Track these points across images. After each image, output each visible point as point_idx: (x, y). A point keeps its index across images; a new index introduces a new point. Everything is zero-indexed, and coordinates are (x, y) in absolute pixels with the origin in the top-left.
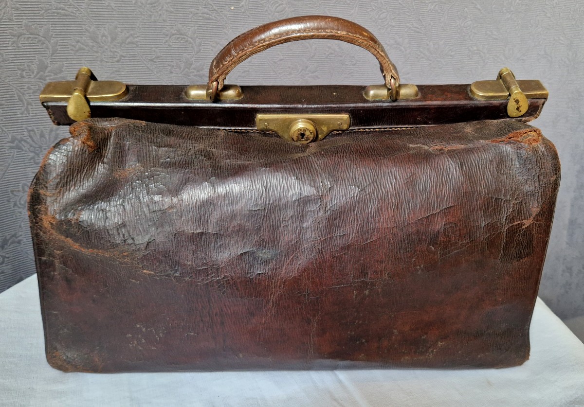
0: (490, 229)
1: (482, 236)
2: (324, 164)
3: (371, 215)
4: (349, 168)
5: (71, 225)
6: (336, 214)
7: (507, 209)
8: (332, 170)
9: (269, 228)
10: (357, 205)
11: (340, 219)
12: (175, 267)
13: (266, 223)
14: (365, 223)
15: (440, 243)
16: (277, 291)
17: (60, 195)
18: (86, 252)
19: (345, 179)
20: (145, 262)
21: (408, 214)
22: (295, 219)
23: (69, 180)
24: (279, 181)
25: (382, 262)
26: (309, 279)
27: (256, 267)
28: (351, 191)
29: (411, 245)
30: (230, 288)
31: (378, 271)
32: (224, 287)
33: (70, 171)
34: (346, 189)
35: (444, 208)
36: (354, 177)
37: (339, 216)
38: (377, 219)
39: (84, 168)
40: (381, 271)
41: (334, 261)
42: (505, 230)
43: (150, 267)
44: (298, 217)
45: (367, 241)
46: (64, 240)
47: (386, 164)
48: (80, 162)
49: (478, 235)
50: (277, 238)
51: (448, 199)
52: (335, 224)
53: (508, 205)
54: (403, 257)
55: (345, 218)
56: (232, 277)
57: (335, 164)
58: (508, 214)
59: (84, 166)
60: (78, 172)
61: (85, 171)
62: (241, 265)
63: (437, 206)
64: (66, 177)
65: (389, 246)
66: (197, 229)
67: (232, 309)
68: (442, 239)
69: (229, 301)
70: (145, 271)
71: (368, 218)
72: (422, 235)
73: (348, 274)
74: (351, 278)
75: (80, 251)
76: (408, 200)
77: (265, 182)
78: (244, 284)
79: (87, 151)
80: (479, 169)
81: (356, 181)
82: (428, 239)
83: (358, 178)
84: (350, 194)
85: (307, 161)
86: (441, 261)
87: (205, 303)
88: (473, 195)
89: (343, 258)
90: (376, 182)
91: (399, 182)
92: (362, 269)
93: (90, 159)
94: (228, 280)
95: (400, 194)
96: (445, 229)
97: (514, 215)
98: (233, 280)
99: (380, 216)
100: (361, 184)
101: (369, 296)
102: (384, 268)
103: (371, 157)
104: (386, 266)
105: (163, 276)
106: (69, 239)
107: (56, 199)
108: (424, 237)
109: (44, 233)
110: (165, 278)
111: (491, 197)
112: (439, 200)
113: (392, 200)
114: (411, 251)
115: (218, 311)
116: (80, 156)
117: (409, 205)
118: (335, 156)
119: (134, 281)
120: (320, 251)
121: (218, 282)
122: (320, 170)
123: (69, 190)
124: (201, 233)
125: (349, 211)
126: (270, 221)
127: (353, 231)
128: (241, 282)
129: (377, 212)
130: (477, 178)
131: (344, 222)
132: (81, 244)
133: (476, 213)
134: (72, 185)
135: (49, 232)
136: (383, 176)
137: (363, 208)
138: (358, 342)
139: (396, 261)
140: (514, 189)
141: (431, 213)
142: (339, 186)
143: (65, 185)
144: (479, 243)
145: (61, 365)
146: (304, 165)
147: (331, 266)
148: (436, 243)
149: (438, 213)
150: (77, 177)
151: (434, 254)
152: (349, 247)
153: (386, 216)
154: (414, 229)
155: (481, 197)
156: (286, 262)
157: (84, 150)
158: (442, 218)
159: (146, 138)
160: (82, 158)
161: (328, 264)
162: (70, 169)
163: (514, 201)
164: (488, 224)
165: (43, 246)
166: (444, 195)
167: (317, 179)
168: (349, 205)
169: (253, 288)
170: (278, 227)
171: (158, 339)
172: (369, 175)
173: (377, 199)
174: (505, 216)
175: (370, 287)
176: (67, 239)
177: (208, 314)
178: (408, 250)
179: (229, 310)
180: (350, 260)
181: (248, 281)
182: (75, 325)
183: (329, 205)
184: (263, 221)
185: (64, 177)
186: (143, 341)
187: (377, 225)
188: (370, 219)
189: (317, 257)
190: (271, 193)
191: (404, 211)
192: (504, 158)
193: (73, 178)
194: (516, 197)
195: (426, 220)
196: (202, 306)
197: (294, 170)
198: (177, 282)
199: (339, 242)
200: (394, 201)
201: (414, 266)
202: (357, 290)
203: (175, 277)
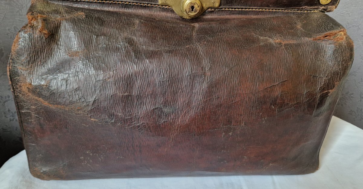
0: (309, 95)
1: (304, 99)
2: (206, 51)
3: (235, 85)
4: (222, 55)
5: (42, 89)
6: (214, 84)
7: (321, 83)
8: (211, 56)
9: (171, 93)
10: (227, 79)
11: (216, 88)
12: (111, 117)
13: (169, 89)
14: (231, 90)
15: (278, 104)
16: (175, 133)
17: (32, 69)
18: (53, 107)
19: (219, 62)
20: (92, 113)
21: (258, 85)
22: (188, 88)
23: (36, 58)
24: (178, 63)
25: (241, 115)
26: (195, 125)
27: (163, 118)
28: (223, 70)
29: (260, 105)
30: (146, 130)
31: (238, 121)
32: (142, 130)
33: (35, 52)
34: (220, 68)
35: (281, 81)
36: (225, 61)
37: (216, 86)
38: (239, 87)
39: (44, 49)
40: (240, 121)
41: (211, 115)
42: (318, 96)
43: (95, 116)
44: (190, 86)
45: (232, 102)
46: (37, 99)
47: (245, 53)
48: (41, 45)
49: (302, 99)
50: (176, 100)
51: (284, 76)
52: (213, 91)
53: (321, 80)
54: (254, 112)
55: (219, 87)
56: (147, 124)
57: (213, 51)
58: (321, 86)
59: (44, 48)
60: (41, 52)
61: (46, 51)
62: (153, 116)
63: (277, 80)
64: (33, 56)
65: (246, 106)
66: (125, 93)
67: (146, 144)
68: (279, 101)
69: (145, 138)
70: (92, 119)
71: (233, 87)
72: (267, 98)
73: (219, 123)
74: (222, 125)
75: (48, 107)
76: (258, 76)
77: (169, 63)
78: (155, 128)
79: (44, 37)
80: (303, 57)
81: (226, 63)
82: (270, 101)
83: (228, 62)
84: (222, 71)
85: (195, 49)
86: (278, 115)
87: (130, 139)
88: (299, 74)
89: (217, 113)
90: (239, 64)
91: (253, 64)
92: (228, 120)
93: (47, 43)
94: (145, 125)
95: (254, 72)
96: (281, 95)
97: (324, 86)
98: (148, 125)
99: (241, 85)
100: (229, 66)
101: (232, 136)
102: (242, 119)
103: (236, 47)
104: (244, 117)
105: (104, 122)
106: (41, 98)
107: (30, 72)
108: (268, 100)
109: (23, 95)
110: (104, 124)
111: (310, 75)
112: (278, 77)
113: (248, 76)
114: (260, 109)
115: (138, 144)
116: (40, 41)
117: (259, 79)
118: (213, 46)
119: (85, 125)
120: (203, 109)
121: (138, 127)
122: (204, 56)
123: (38, 65)
124: (128, 95)
125: (222, 83)
126: (172, 88)
127: (224, 95)
128: (152, 127)
129: (239, 83)
130: (302, 63)
131: (218, 90)
132: (49, 101)
133: (301, 85)
134: (39, 62)
135: (26, 94)
136: (243, 60)
137: (231, 81)
138: (222, 162)
139: (250, 114)
140: (325, 70)
141: (273, 85)
142: (215, 66)
143: (34, 62)
144: (302, 104)
145: (40, 175)
146: (194, 52)
147: (210, 117)
148: (276, 104)
149: (277, 84)
150: (41, 56)
151: (274, 111)
152: (221, 105)
153: (245, 86)
154: (261, 95)
155: (304, 75)
156: (182, 114)
157: (42, 36)
158: (280, 88)
159: (88, 29)
160: (41, 42)
161: (207, 116)
162: (35, 50)
163: (325, 78)
164: (308, 92)
165: (22, 104)
166: (281, 73)
167: (202, 61)
168: (222, 79)
169: (161, 130)
170: (177, 92)
171: (100, 160)
172: (235, 60)
173: (239, 75)
174: (319, 87)
175: (233, 131)
176: (39, 98)
177: (131, 146)
178: (257, 108)
179: (145, 144)
180: (222, 114)
181: (157, 126)
182: (47, 152)
183: (209, 78)
184: (167, 88)
185: (32, 56)
186: (91, 161)
187: (239, 91)
188: (235, 88)
189: (201, 111)
190: (172, 70)
191: (256, 83)
192: (320, 51)
193: (38, 57)
194: (326, 76)
195: (269, 89)
196: (128, 141)
197: (187, 56)
198: (112, 126)
199: (215, 102)
200: (250, 76)
201: (261, 118)
202: (224, 132)
203: (112, 123)
